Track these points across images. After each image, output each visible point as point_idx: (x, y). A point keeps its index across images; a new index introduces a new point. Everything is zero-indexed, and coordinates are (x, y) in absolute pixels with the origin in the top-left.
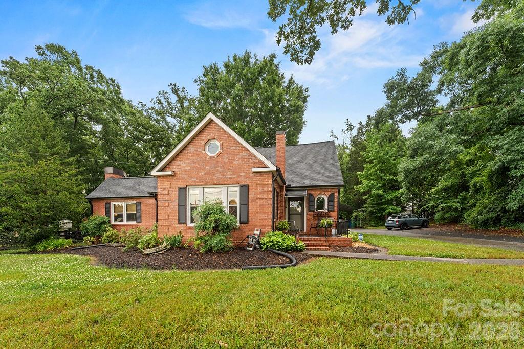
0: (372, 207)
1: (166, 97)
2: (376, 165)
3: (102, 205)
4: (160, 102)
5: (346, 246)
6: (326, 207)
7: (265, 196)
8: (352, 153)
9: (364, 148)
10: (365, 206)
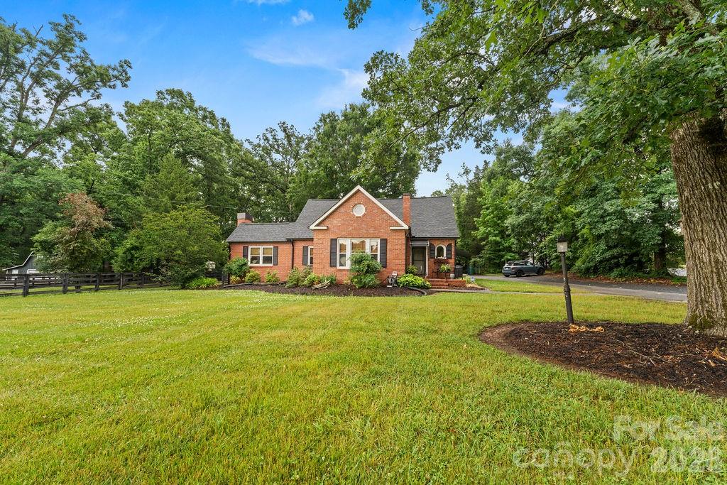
0: (490, 254)
1: (273, 134)
2: (492, 212)
3: (240, 248)
4: (267, 139)
5: (462, 286)
6: (445, 255)
7: (400, 247)
8: (469, 198)
9: (481, 194)
10: (483, 252)
